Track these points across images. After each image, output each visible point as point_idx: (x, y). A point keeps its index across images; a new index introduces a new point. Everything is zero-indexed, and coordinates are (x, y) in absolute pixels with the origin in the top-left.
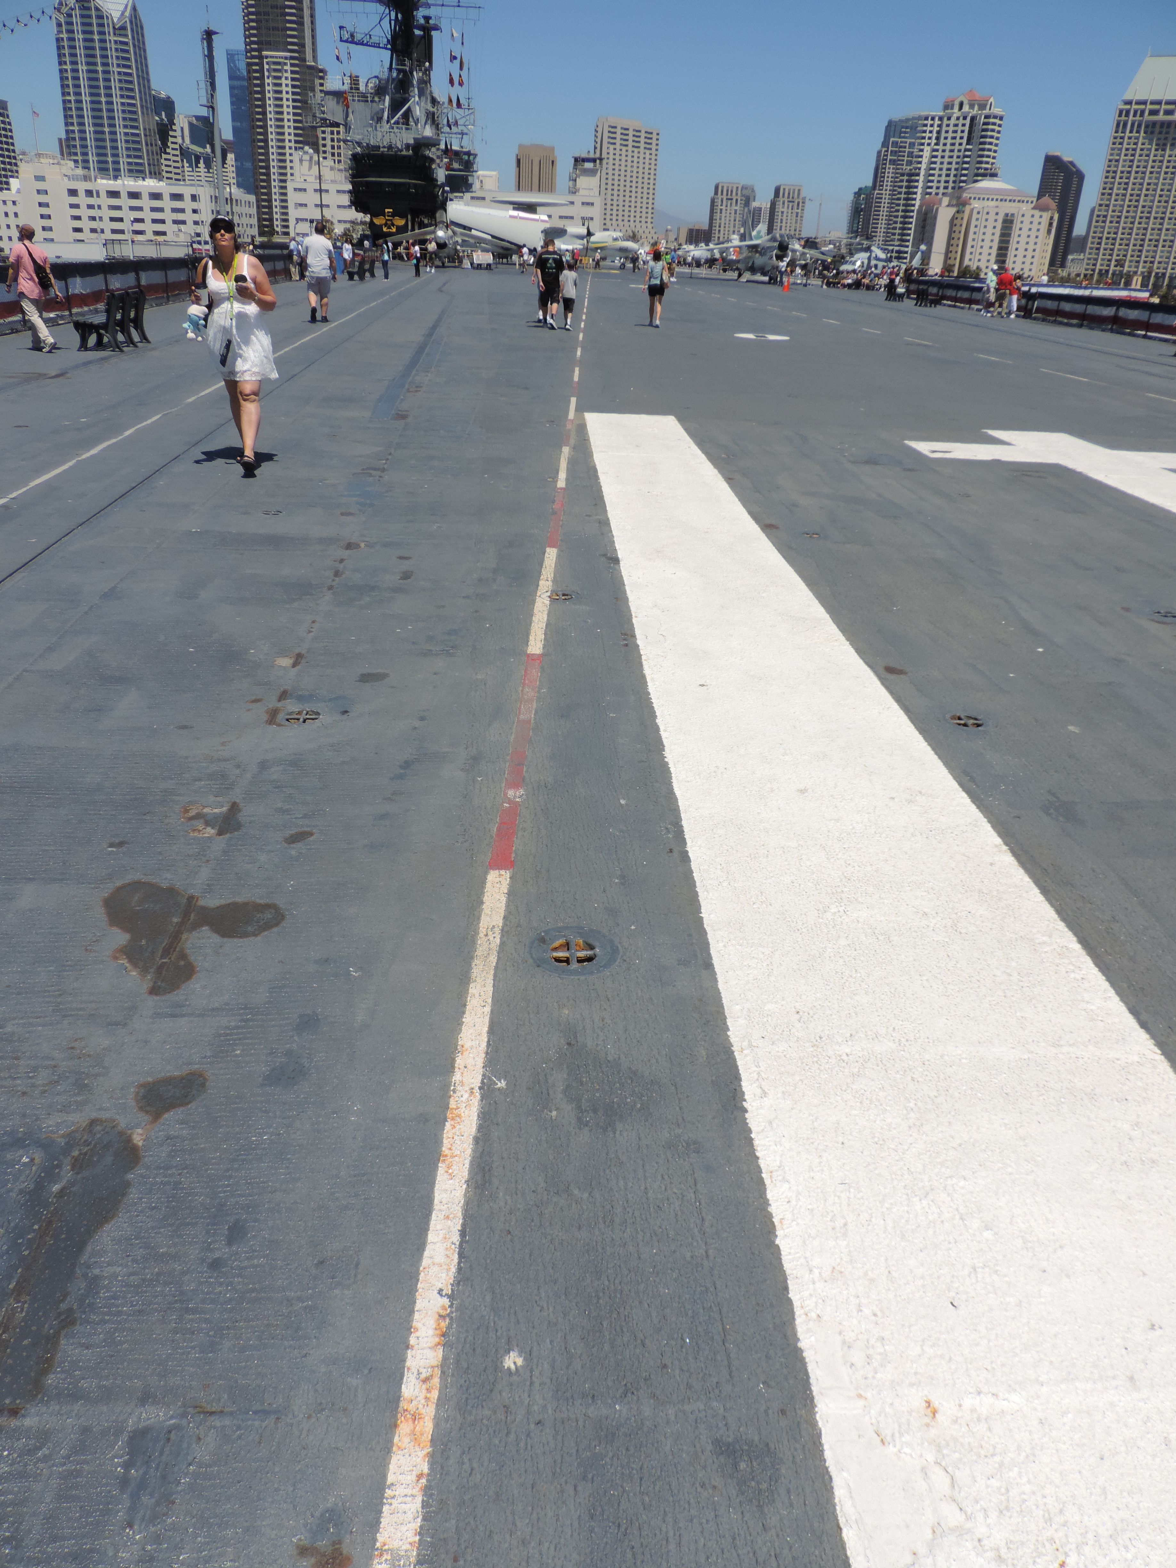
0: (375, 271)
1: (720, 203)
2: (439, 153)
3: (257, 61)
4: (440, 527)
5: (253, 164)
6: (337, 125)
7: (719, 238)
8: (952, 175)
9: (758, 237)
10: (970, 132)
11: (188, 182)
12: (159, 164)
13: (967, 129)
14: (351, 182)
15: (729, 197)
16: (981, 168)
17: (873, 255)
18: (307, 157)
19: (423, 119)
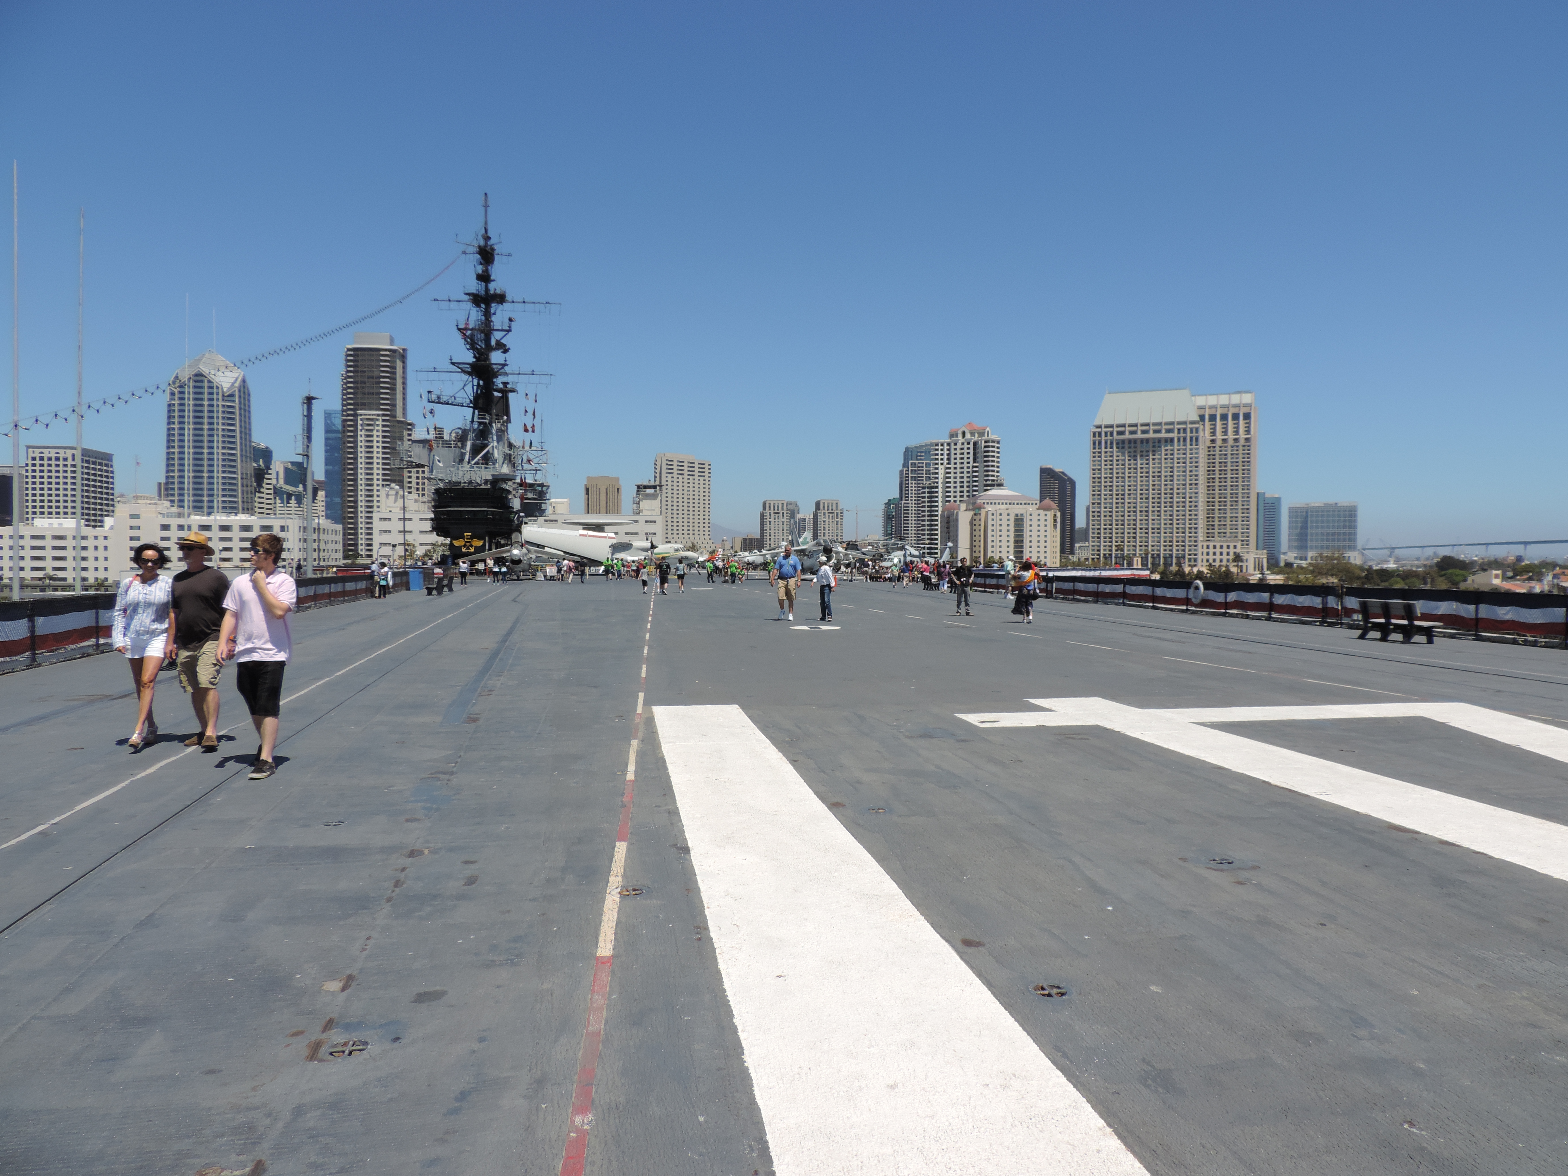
0: (453, 585)
1: (768, 516)
2: (515, 486)
3: (352, 418)
4: (507, 828)
5: (341, 499)
6: (423, 466)
7: (770, 544)
8: (965, 487)
9: (805, 543)
10: (975, 454)
11: (278, 516)
12: (253, 501)
13: (971, 451)
14: (433, 511)
15: (776, 511)
16: (989, 480)
17: (908, 553)
18: (393, 492)
19: (501, 460)
